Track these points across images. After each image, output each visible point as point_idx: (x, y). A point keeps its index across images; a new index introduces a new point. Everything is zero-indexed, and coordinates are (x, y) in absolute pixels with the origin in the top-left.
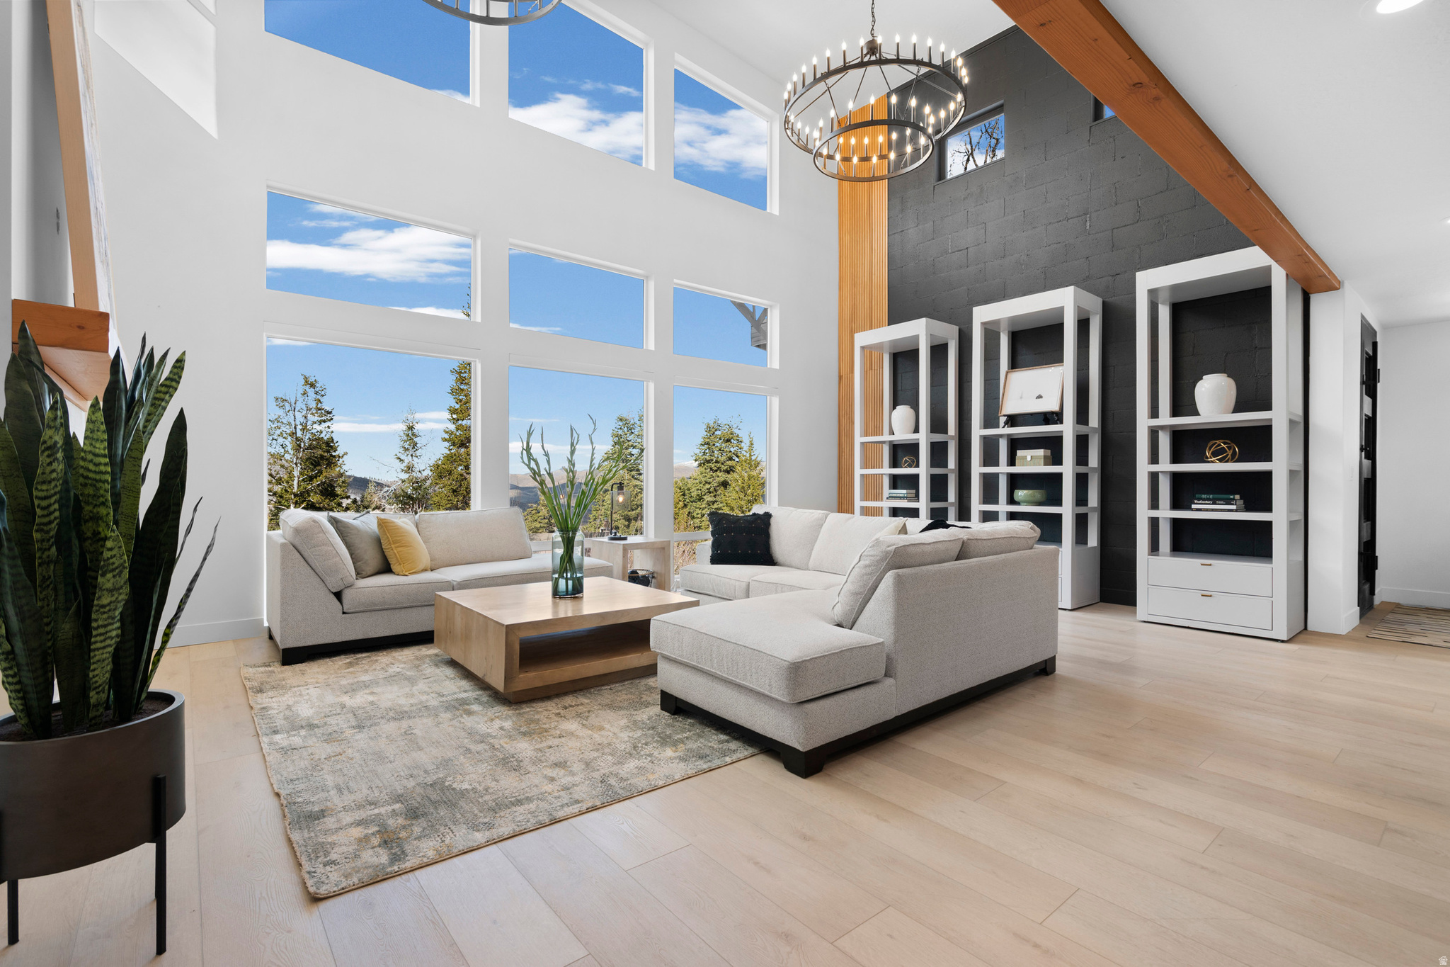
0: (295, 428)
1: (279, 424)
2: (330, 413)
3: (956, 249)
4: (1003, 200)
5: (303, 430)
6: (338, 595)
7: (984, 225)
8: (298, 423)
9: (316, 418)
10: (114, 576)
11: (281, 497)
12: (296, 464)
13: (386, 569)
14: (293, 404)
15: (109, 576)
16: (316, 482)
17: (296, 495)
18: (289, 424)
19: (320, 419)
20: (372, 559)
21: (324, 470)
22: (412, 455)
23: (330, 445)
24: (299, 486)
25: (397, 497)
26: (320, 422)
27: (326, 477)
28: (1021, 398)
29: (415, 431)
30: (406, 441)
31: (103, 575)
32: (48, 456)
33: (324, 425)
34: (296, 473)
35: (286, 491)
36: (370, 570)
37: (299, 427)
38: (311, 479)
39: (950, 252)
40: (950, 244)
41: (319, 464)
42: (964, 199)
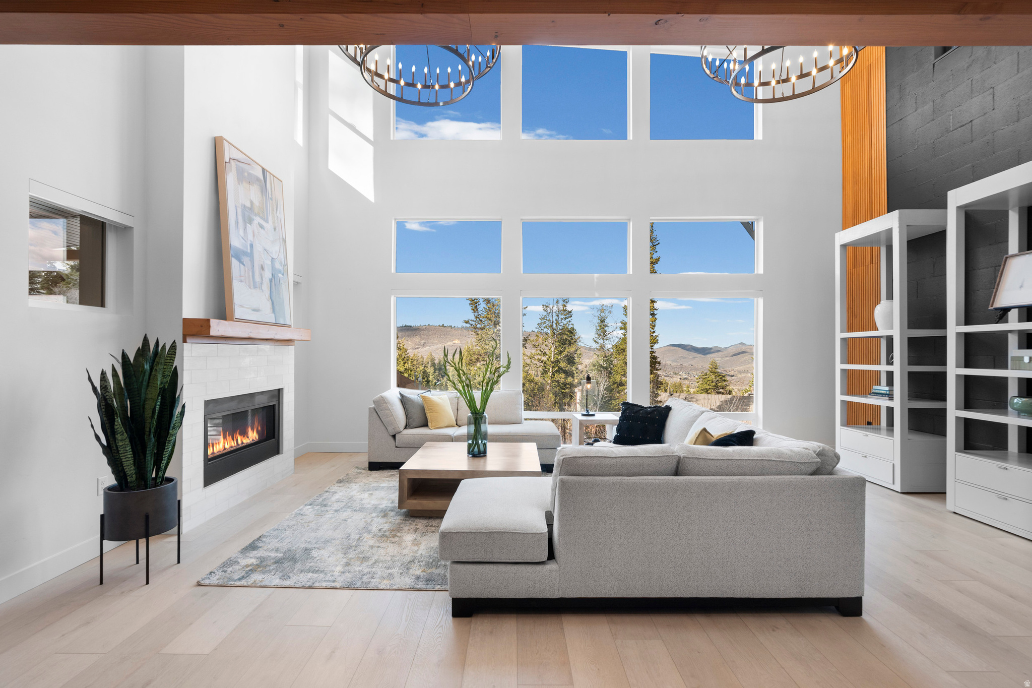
0: (553, 323)
1: (545, 320)
2: (571, 312)
3: (959, 125)
4: (1016, 55)
5: (556, 324)
6: (394, 436)
7: (992, 90)
8: (554, 320)
9: (563, 317)
10: (121, 435)
11: (545, 363)
12: (553, 344)
13: (425, 425)
14: (551, 308)
15: (119, 435)
16: (563, 355)
17: (553, 363)
18: (550, 321)
19: (564, 317)
20: (417, 417)
21: (567, 347)
22: (603, 339)
23: (572, 332)
24: (554, 357)
25: (594, 366)
26: (566, 318)
27: (568, 352)
28: (1021, 287)
29: (606, 323)
30: (599, 330)
31: (117, 434)
32: (104, 391)
33: (567, 320)
34: (553, 349)
35: (548, 360)
36: (414, 424)
37: (555, 322)
38: (561, 352)
39: (951, 129)
40: (951, 120)
41: (565, 344)
42: (968, 67)
